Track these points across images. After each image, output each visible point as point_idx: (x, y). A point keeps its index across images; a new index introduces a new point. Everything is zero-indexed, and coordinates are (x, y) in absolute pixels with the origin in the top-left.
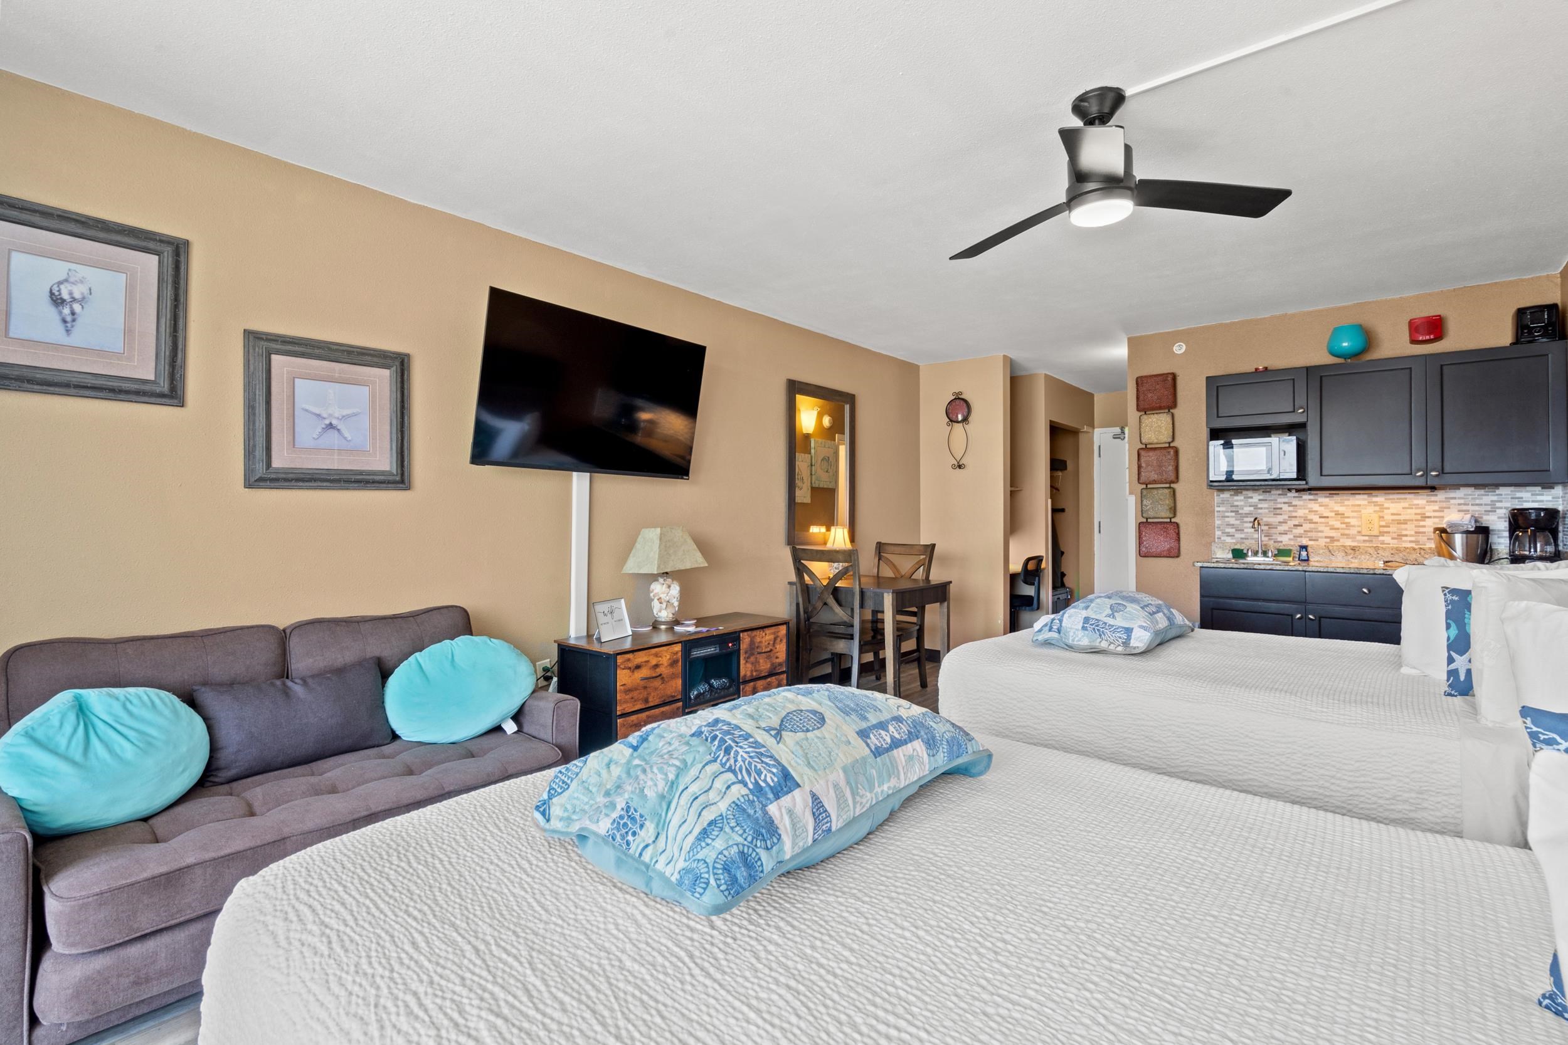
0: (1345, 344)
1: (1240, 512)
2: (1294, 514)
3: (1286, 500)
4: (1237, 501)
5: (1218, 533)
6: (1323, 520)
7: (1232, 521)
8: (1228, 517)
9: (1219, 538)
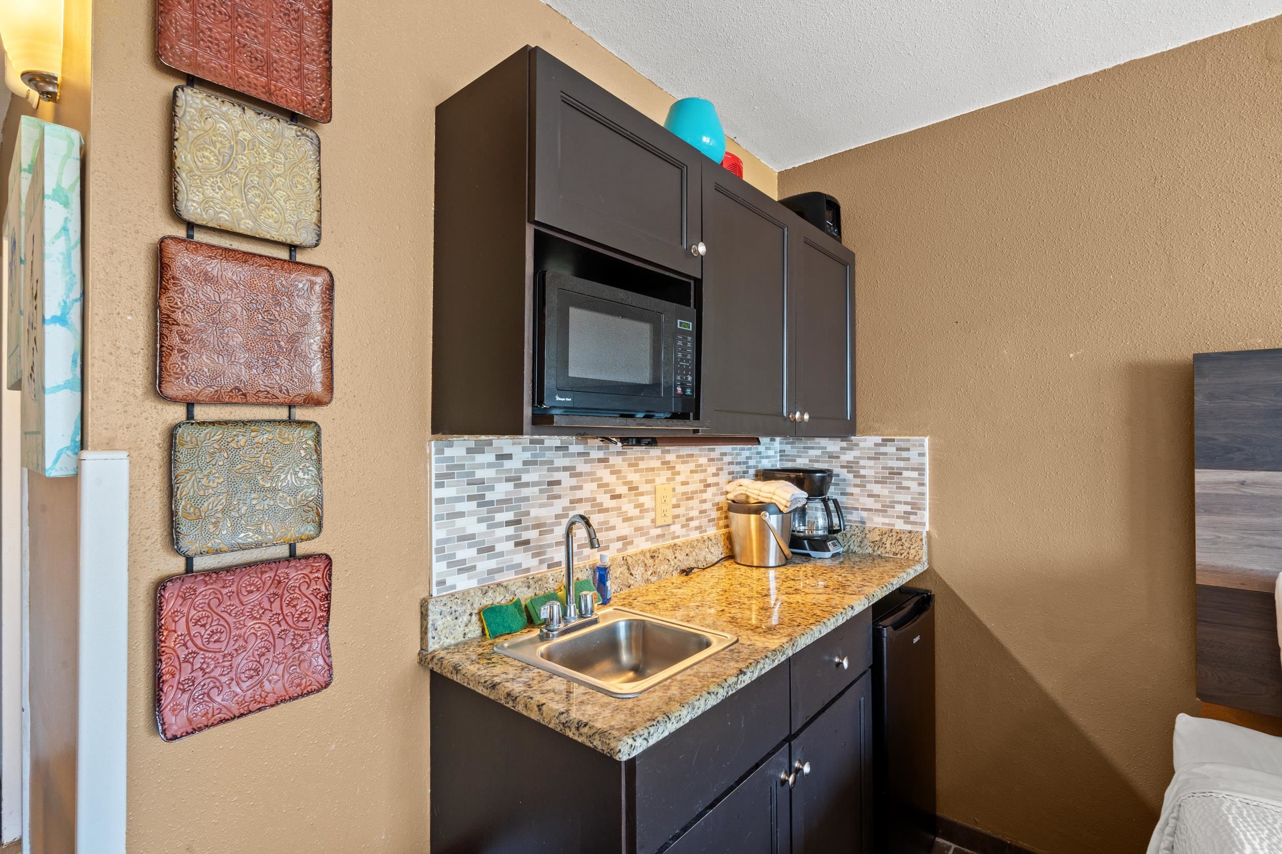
0: (706, 140)
1: (489, 496)
2: (579, 494)
3: (566, 462)
4: (481, 466)
5: (439, 568)
6: (614, 503)
7: (471, 525)
8: (461, 515)
9: (441, 583)
